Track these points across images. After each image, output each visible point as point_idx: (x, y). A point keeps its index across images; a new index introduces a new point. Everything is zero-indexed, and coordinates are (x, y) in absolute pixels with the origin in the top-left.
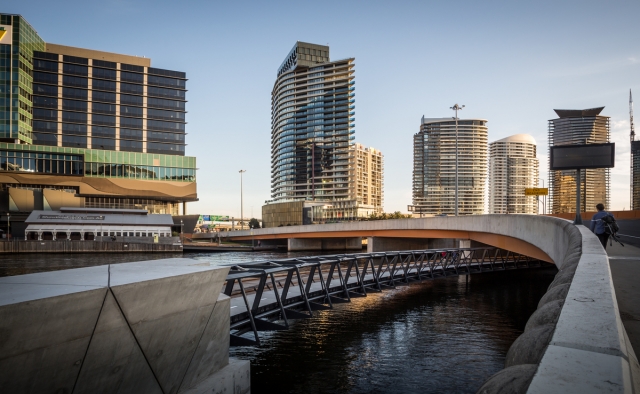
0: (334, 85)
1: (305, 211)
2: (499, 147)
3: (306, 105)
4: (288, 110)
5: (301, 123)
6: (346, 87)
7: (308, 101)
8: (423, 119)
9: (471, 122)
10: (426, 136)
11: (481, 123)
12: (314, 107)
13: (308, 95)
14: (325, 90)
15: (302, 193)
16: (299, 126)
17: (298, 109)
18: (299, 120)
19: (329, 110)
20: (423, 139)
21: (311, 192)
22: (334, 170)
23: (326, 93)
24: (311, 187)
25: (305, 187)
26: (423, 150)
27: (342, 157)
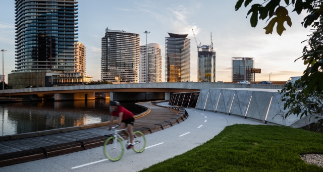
0: (65, 5)
1: (47, 78)
2: (144, 48)
3: (45, 13)
4: (33, 14)
5: (42, 24)
6: (73, 7)
7: (47, 11)
8: (107, 29)
9: (132, 34)
10: (109, 39)
11: (137, 35)
12: (51, 16)
13: (47, 7)
14: (59, 6)
15: (44, 67)
16: (41, 25)
17: (40, 15)
18: (40, 22)
19: (61, 19)
20: (107, 41)
21: (49, 67)
22: (65, 54)
23: (59, 8)
24: (49, 63)
25: (45, 63)
26: (107, 46)
27: (70, 47)
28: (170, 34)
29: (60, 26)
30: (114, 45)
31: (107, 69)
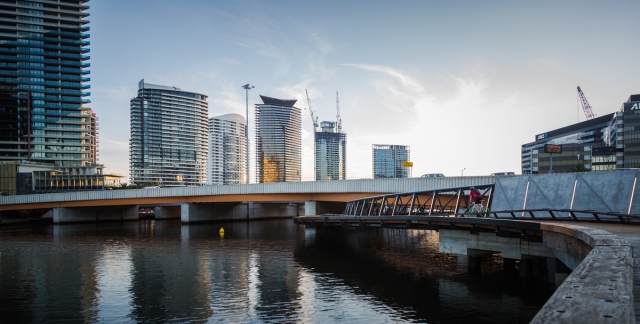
0: (59, 25)
1: (21, 178)
2: (215, 124)
3: (15, 39)
5: (7, 61)
6: (78, 31)
7: (17, 35)
8: (141, 83)
9: (193, 95)
10: (146, 102)
11: (203, 97)
12: (28, 46)
13: (18, 28)
14: (46, 28)
15: (12, 154)
17: (2, 42)
19: (52, 54)
20: (142, 105)
21: (23, 154)
22: (60, 128)
23: (47, 31)
24: (23, 147)
25: (15, 146)
26: (142, 117)
27: (72, 114)
29: (49, 68)
30: (157, 115)
31: (143, 163)
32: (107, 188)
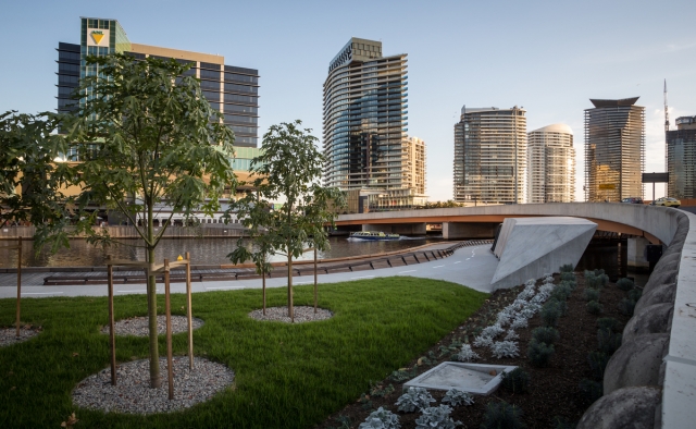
0: (388, 79)
1: (361, 199)
2: (537, 137)
3: (360, 98)
4: (342, 103)
5: (356, 114)
6: (399, 81)
7: (362, 94)
8: (464, 109)
10: (467, 126)
11: (520, 113)
12: (369, 100)
13: (362, 89)
14: (379, 84)
15: (357, 182)
16: (354, 117)
17: (353, 101)
18: (353, 112)
19: (383, 103)
20: (464, 128)
21: (365, 181)
22: (387, 160)
23: (380, 86)
24: (365, 176)
25: (359, 176)
26: (464, 140)
27: (395, 148)
28: (593, 101)
29: (381, 114)
30: (475, 136)
31: (464, 181)
32: (418, 207)
